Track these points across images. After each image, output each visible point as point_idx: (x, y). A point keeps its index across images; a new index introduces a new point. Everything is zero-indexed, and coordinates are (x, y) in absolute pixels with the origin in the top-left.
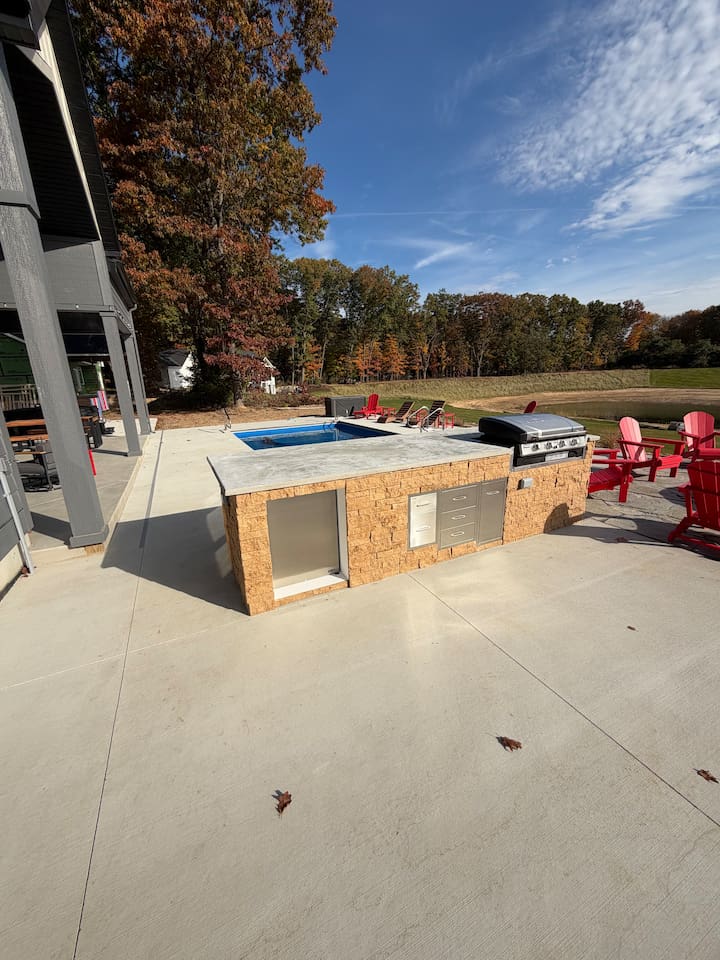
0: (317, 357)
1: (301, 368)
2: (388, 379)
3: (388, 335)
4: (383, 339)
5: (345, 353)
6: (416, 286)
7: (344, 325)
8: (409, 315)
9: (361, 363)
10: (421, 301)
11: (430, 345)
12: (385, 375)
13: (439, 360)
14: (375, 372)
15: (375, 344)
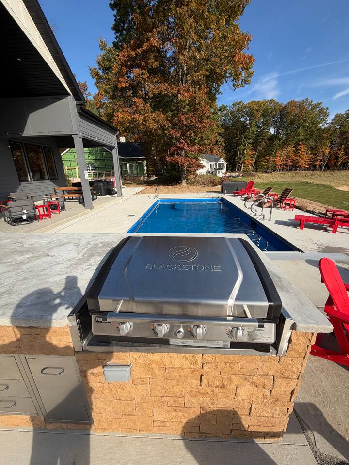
0: (252, 157)
1: (241, 164)
2: (296, 170)
3: (300, 143)
4: (297, 145)
5: (269, 155)
6: (327, 109)
7: (272, 138)
8: (320, 129)
9: (278, 161)
10: (330, 119)
11: (332, 148)
12: (294, 167)
13: (337, 158)
14: (288, 166)
15: (291, 149)
